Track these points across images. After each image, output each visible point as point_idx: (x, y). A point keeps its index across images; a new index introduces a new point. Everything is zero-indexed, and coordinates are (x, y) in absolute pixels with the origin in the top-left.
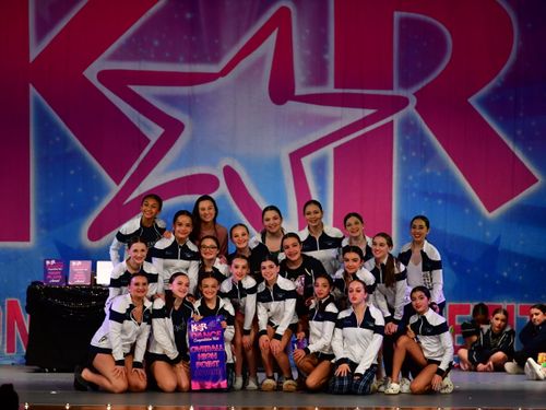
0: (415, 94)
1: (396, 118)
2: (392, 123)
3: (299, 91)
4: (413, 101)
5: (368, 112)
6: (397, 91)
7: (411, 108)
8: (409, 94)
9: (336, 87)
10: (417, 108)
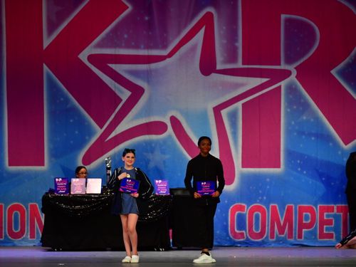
0: (296, 68)
1: (283, 84)
2: (280, 87)
3: (219, 67)
4: (294, 73)
5: (265, 80)
6: (283, 66)
7: (293, 78)
8: (292, 68)
9: (243, 64)
10: (297, 77)
